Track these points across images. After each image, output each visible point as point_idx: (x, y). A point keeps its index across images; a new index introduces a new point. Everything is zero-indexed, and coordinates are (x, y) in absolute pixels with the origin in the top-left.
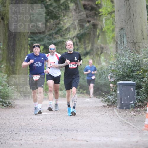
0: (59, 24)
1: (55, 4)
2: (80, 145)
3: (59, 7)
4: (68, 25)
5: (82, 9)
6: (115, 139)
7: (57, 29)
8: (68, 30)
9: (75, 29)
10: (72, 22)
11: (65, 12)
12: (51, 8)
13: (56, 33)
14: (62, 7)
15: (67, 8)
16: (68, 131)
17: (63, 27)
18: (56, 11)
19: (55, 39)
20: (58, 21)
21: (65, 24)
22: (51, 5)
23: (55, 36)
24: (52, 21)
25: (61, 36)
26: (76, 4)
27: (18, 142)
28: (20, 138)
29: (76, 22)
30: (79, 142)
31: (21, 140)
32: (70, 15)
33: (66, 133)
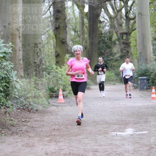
0: (111, 51)
1: (109, 42)
2: (122, 107)
3: (111, 43)
4: (115, 51)
5: (122, 44)
6: (137, 104)
7: (110, 53)
8: (116, 53)
9: (119, 53)
10: (117, 50)
11: (114, 45)
12: (108, 44)
13: (110, 55)
14: (113, 43)
15: (115, 44)
16: (115, 100)
17: (113, 52)
18: (110, 45)
19: (109, 58)
20: (111, 50)
21: (114, 51)
22: (108, 42)
23: (109, 56)
24: (108, 50)
25: (112, 56)
26: (119, 41)
27: (93, 105)
28: (94, 103)
29: (119, 50)
30: (121, 106)
31: (94, 104)
32: (116, 46)
33: (115, 101)
